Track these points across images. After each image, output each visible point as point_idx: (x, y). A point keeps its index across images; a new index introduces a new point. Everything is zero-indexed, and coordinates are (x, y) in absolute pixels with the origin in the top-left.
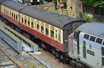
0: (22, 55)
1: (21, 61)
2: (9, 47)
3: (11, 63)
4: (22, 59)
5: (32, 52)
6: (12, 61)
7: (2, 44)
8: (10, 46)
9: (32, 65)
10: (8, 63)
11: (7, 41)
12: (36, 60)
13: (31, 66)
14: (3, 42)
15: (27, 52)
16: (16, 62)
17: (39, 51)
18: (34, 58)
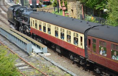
0: (33, 56)
1: (33, 62)
2: (18, 49)
3: (24, 64)
4: (34, 60)
5: (42, 53)
6: (24, 62)
7: (10, 46)
8: (18, 47)
9: (44, 65)
10: (21, 64)
11: (15, 43)
12: (47, 60)
13: (43, 67)
14: (11, 44)
15: (37, 54)
16: (28, 63)
17: (48, 52)
18: (45, 59)
